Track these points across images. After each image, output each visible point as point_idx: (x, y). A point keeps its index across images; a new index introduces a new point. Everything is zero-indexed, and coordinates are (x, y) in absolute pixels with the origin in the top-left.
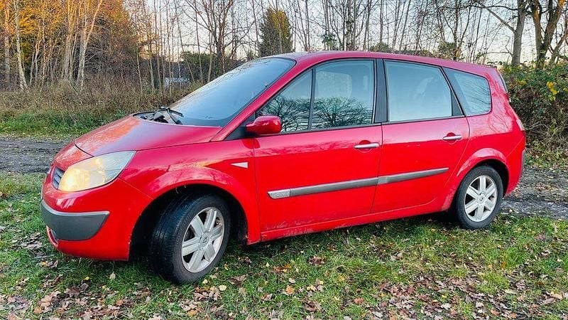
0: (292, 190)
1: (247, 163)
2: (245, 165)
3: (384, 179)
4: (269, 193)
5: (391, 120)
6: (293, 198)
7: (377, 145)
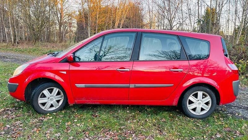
0: (86, 85)
1: (66, 72)
2: (65, 73)
3: (132, 86)
4: (76, 85)
5: (140, 59)
6: (86, 88)
7: (129, 70)
